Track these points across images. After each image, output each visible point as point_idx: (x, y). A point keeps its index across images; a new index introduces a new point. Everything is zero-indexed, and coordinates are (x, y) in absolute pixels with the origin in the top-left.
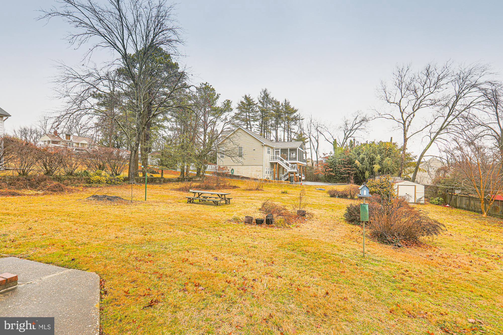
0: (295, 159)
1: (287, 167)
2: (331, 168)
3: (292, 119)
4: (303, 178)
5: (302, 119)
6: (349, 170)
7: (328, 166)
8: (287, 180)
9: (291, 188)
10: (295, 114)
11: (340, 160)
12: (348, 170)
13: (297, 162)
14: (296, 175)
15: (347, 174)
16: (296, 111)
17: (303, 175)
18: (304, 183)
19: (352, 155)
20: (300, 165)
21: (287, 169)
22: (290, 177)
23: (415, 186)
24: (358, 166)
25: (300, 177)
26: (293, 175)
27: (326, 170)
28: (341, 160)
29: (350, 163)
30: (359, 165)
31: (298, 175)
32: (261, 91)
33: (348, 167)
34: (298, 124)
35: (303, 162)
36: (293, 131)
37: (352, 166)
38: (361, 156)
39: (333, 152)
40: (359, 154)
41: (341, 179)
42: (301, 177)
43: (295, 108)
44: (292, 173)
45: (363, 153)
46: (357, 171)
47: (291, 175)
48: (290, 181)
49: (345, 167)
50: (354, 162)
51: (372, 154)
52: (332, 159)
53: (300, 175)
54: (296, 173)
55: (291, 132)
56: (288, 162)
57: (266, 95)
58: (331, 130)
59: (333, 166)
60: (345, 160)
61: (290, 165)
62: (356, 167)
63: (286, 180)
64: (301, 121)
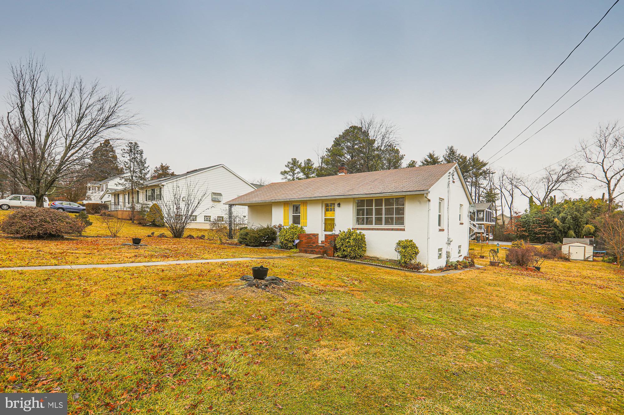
0: (483, 220)
1: (474, 227)
2: (523, 227)
3: (481, 174)
4: (491, 238)
5: (493, 173)
6: (546, 230)
7: (521, 226)
8: (474, 239)
9: (477, 246)
10: (485, 168)
11: (534, 219)
12: (544, 230)
13: (485, 222)
14: (483, 235)
15: (542, 234)
16: (485, 165)
17: (490, 235)
18: (490, 243)
19: (549, 214)
20: (488, 225)
21: (474, 229)
22: (477, 237)
23: (585, 247)
24: (558, 225)
25: (487, 236)
26: (480, 235)
27: (518, 230)
28: (536, 220)
29: (548, 222)
30: (559, 223)
31: (485, 235)
32: (447, 148)
33: (544, 227)
34: (488, 178)
35: (490, 222)
36: (482, 186)
37: (550, 225)
38: (562, 215)
39: (529, 210)
40: (559, 213)
41: (536, 239)
42: (489, 236)
43: (485, 161)
44: (479, 233)
45: (564, 212)
46: (556, 230)
47: (478, 235)
48: (477, 240)
49: (541, 227)
50: (553, 221)
51: (575, 213)
52: (525, 219)
53: (487, 235)
54: (483, 233)
55: (479, 187)
56: (475, 223)
57: (452, 152)
58: (528, 184)
59: (526, 225)
60: (541, 220)
61: (477, 225)
62: (556, 226)
63: (472, 240)
64: (491, 175)
